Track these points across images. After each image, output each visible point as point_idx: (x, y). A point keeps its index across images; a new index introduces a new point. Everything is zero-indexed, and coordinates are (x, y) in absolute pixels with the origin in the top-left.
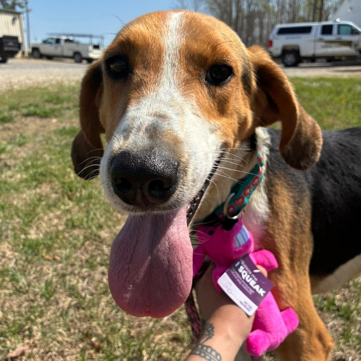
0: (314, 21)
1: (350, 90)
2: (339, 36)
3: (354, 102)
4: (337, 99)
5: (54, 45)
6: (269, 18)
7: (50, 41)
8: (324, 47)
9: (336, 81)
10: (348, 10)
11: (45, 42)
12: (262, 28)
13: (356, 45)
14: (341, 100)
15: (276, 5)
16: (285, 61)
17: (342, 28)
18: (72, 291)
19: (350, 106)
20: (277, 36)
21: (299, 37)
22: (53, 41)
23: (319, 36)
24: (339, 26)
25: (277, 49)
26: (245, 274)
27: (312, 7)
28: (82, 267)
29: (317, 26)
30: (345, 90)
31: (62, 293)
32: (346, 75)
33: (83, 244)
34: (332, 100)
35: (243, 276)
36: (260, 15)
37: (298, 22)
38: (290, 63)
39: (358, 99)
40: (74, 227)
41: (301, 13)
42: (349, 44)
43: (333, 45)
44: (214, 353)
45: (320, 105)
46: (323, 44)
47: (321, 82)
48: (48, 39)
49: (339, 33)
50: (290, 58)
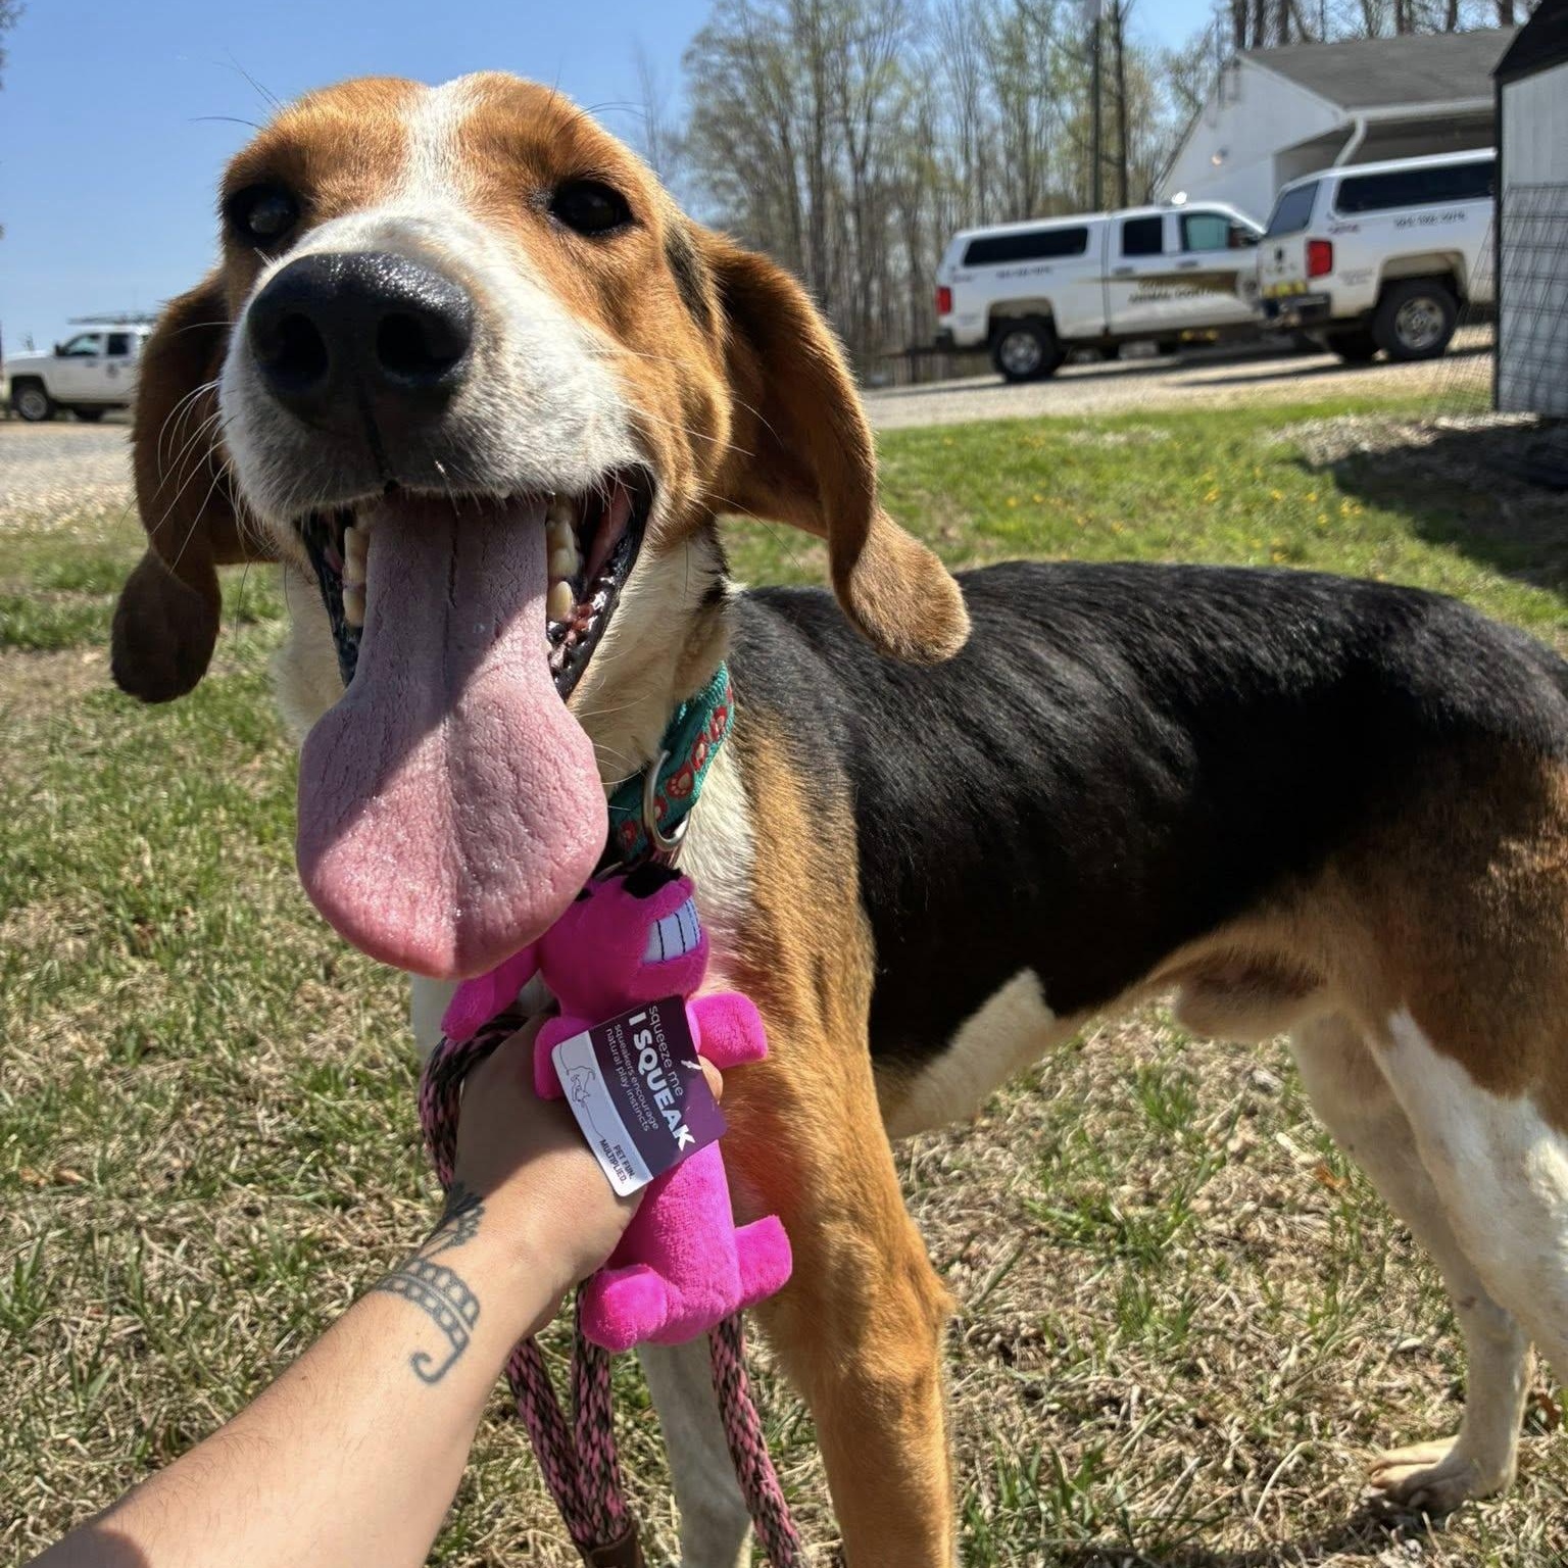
0: (1097, 207)
1: (1234, 450)
2: (1187, 257)
3: (1251, 490)
4: (1188, 485)
5: (104, 362)
6: (940, 207)
7: (84, 345)
8: (1136, 300)
9: (1183, 421)
10: (1216, 161)
11: (62, 352)
12: (914, 243)
13: (1252, 286)
14: (1205, 487)
15: (957, 157)
16: (1008, 360)
17: (1193, 225)
18: (125, 1292)
19: (1237, 507)
20: (963, 271)
21: (1047, 270)
22: (100, 347)
23: (1117, 261)
24: (1184, 219)
25: (968, 319)
26: (649, 1059)
27: (1089, 157)
28: (166, 1197)
29: (1105, 225)
30: (1219, 451)
31: (80, 1303)
32: (1223, 397)
33: (176, 1115)
34: (1170, 491)
35: (643, 1066)
36: (905, 196)
37: (1045, 214)
38: (1023, 368)
39: (1264, 480)
40: (145, 1052)
41: (1053, 181)
42: (1225, 281)
43: (1172, 290)
44: (456, 1293)
45: (1128, 514)
46: (1135, 288)
47: (1135, 428)
48: (75, 341)
49: (1186, 246)
50: (1022, 350)
